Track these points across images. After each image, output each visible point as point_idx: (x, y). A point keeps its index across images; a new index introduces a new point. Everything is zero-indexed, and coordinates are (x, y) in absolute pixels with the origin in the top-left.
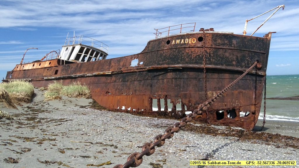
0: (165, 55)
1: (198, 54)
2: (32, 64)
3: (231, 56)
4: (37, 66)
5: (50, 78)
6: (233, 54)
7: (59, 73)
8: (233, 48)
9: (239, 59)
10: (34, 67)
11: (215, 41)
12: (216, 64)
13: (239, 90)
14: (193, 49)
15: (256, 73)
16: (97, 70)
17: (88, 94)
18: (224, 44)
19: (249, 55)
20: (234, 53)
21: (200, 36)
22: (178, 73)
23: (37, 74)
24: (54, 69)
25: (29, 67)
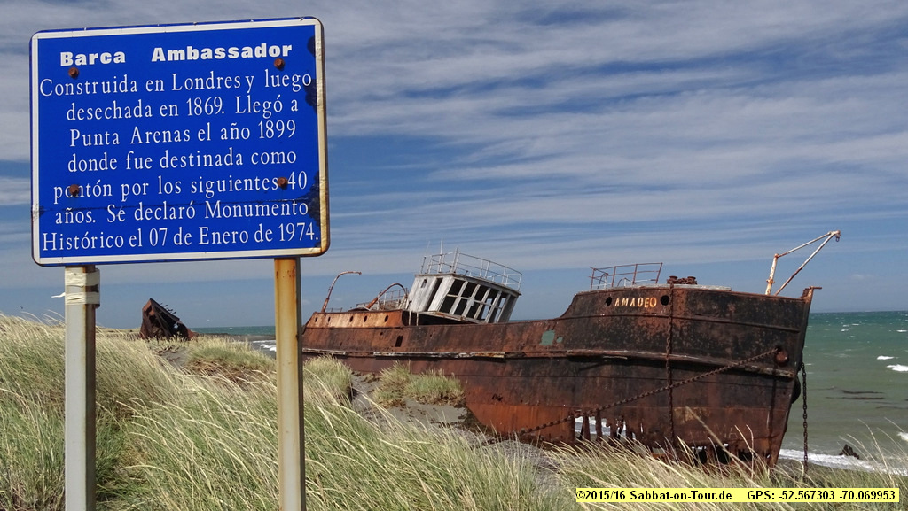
0: (602, 327)
1: (659, 331)
2: (348, 316)
3: (724, 336)
4: (358, 321)
5: (385, 354)
6: (728, 333)
7: (404, 343)
8: (727, 320)
9: (740, 344)
10: (353, 324)
11: (693, 304)
12: (692, 353)
13: (737, 407)
14: (650, 321)
15: (774, 372)
16: (480, 346)
17: (459, 398)
18: (709, 313)
19: (761, 334)
20: (730, 330)
21: (665, 293)
22: (621, 366)
23: (359, 342)
24: (395, 333)
25: (341, 322)
